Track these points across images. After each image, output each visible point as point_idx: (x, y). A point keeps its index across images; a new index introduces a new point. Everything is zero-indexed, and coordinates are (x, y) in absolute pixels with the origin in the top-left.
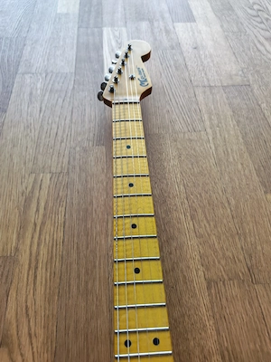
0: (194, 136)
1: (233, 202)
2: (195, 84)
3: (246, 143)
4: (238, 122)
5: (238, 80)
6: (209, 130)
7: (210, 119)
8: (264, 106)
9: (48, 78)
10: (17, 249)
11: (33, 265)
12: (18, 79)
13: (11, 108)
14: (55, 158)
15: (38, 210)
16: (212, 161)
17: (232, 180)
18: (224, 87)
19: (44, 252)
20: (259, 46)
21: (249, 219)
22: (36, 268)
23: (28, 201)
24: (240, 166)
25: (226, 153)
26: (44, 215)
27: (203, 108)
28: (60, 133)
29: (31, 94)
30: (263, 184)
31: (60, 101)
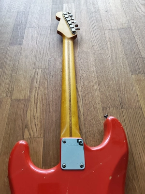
0: (103, 52)
1: (117, 78)
2: (105, 28)
3: (126, 54)
4: (123, 45)
5: (126, 25)
6: (110, 49)
7: (111, 44)
8: (136, 37)
9: (39, 29)
10: (30, 97)
11: (36, 102)
12: (26, 30)
13: (24, 43)
14: (43, 62)
15: (37, 83)
16: (110, 62)
17: (117, 69)
18: (118, 29)
19: (40, 97)
20: (138, 9)
21: (123, 85)
22: (37, 103)
23: (33, 79)
24: (122, 64)
25: (116, 58)
26: (39, 85)
27: (108, 39)
28: (45, 52)
29: (32, 36)
30: (131, 71)
31: (45, 39)
